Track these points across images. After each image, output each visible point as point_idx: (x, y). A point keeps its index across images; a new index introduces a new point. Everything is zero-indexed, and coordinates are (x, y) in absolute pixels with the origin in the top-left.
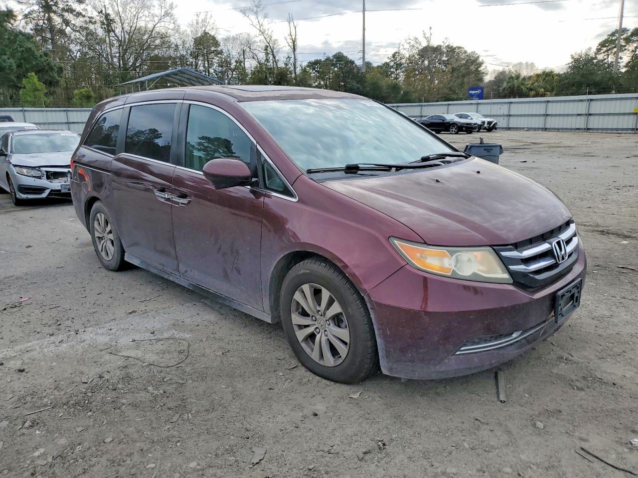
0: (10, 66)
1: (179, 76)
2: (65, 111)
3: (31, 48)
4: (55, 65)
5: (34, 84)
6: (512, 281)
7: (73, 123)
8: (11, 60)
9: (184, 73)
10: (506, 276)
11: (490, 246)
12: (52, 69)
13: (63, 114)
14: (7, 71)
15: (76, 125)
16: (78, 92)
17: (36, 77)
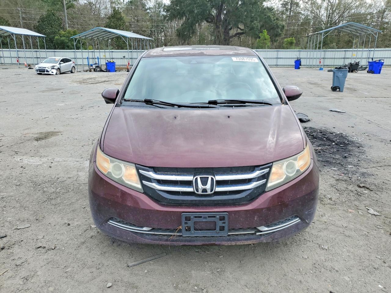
0: (257, 26)
1: (349, 28)
2: (277, 51)
3: (270, 16)
4: (280, 25)
5: (264, 36)
6: (142, 191)
7: (280, 58)
8: (259, 24)
9: (353, 26)
10: (139, 186)
11: (135, 164)
12: (278, 27)
13: (276, 53)
14: (255, 29)
15: (281, 59)
16: (286, 40)
17: (266, 32)
